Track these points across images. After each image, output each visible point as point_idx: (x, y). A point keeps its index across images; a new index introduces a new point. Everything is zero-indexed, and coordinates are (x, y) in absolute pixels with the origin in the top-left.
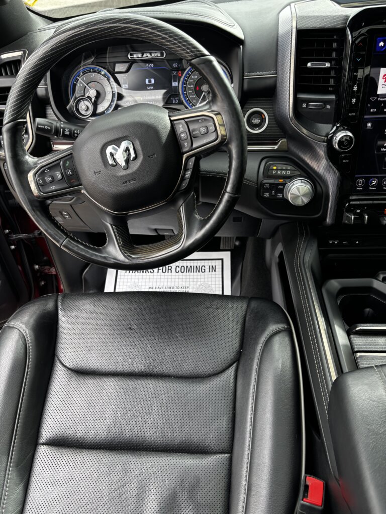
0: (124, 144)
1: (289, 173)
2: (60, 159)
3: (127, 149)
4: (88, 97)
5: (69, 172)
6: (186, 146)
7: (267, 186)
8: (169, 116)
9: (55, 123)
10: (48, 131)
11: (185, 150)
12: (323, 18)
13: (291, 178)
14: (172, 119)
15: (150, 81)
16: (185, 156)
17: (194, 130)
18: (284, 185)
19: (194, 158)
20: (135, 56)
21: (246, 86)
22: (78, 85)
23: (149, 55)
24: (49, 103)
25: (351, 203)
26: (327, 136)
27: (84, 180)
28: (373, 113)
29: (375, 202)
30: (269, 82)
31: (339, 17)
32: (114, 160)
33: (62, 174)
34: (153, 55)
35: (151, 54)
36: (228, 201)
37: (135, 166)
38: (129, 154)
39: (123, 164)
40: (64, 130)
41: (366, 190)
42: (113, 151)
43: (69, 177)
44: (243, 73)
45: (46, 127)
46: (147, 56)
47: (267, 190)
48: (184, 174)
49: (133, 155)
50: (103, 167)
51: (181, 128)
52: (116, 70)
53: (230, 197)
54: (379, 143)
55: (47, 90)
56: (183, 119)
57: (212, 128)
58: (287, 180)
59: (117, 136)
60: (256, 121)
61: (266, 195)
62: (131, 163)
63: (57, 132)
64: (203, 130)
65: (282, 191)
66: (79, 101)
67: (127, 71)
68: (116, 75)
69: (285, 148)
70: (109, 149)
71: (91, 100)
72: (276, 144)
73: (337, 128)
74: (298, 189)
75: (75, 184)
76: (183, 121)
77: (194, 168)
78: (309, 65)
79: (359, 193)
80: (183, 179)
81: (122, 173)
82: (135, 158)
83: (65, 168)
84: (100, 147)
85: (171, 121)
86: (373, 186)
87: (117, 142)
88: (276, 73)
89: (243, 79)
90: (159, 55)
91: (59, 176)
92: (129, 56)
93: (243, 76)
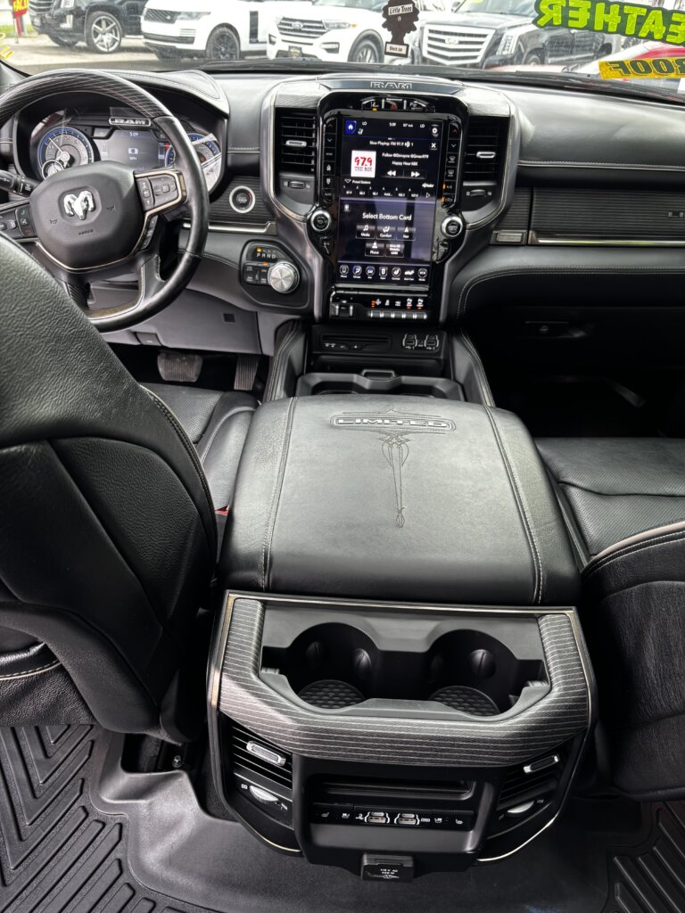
0: (84, 194)
1: (274, 256)
2: (16, 207)
3: (86, 200)
4: (60, 161)
5: (24, 222)
6: (148, 203)
7: (250, 269)
8: (134, 174)
9: (15, 177)
10: (7, 184)
11: (147, 208)
12: (296, 98)
13: (275, 261)
14: (137, 176)
15: (133, 151)
16: (148, 214)
17: (156, 187)
18: (267, 268)
19: (156, 217)
20: (116, 121)
21: (230, 162)
22: (49, 146)
23: (132, 122)
24: (13, 162)
25: (338, 292)
26: (306, 216)
27: (39, 232)
28: (349, 195)
29: (360, 293)
30: (252, 159)
31: (312, 97)
32: (72, 210)
33: (16, 223)
34: (137, 122)
35: (134, 120)
36: (188, 261)
37: (93, 217)
38: (88, 205)
39: (80, 213)
40: (25, 186)
41: (350, 279)
42: (72, 201)
43: (23, 226)
44: (227, 147)
45: (5, 180)
46: (130, 122)
47: (249, 273)
48: (147, 233)
49: (91, 205)
50: (60, 217)
51: (143, 186)
52: (96, 135)
53: (190, 257)
54: (359, 227)
55: (11, 146)
56: (147, 177)
57: (173, 186)
58: (271, 264)
59: (75, 186)
60: (242, 200)
61: (249, 279)
62: (89, 213)
63: (16, 187)
64: (165, 188)
65: (265, 275)
66: (49, 164)
67: (108, 137)
68: (95, 141)
69: (274, 232)
70: (68, 198)
71: (63, 164)
72: (263, 227)
73: (317, 208)
74: (281, 272)
75: (30, 234)
76: (146, 179)
77: (156, 227)
78: (288, 143)
79: (344, 281)
80: (145, 238)
81: (79, 223)
82: (94, 209)
83: (20, 217)
84: (58, 195)
85: (135, 178)
86: (357, 275)
87: (76, 191)
88: (259, 150)
89: (227, 154)
90: (144, 123)
91: (13, 224)
92: (110, 121)
93: (227, 150)
